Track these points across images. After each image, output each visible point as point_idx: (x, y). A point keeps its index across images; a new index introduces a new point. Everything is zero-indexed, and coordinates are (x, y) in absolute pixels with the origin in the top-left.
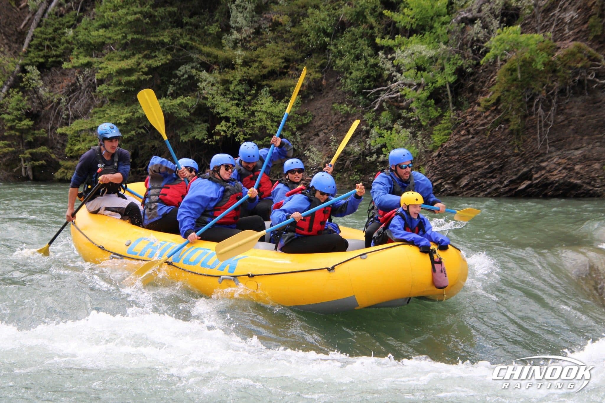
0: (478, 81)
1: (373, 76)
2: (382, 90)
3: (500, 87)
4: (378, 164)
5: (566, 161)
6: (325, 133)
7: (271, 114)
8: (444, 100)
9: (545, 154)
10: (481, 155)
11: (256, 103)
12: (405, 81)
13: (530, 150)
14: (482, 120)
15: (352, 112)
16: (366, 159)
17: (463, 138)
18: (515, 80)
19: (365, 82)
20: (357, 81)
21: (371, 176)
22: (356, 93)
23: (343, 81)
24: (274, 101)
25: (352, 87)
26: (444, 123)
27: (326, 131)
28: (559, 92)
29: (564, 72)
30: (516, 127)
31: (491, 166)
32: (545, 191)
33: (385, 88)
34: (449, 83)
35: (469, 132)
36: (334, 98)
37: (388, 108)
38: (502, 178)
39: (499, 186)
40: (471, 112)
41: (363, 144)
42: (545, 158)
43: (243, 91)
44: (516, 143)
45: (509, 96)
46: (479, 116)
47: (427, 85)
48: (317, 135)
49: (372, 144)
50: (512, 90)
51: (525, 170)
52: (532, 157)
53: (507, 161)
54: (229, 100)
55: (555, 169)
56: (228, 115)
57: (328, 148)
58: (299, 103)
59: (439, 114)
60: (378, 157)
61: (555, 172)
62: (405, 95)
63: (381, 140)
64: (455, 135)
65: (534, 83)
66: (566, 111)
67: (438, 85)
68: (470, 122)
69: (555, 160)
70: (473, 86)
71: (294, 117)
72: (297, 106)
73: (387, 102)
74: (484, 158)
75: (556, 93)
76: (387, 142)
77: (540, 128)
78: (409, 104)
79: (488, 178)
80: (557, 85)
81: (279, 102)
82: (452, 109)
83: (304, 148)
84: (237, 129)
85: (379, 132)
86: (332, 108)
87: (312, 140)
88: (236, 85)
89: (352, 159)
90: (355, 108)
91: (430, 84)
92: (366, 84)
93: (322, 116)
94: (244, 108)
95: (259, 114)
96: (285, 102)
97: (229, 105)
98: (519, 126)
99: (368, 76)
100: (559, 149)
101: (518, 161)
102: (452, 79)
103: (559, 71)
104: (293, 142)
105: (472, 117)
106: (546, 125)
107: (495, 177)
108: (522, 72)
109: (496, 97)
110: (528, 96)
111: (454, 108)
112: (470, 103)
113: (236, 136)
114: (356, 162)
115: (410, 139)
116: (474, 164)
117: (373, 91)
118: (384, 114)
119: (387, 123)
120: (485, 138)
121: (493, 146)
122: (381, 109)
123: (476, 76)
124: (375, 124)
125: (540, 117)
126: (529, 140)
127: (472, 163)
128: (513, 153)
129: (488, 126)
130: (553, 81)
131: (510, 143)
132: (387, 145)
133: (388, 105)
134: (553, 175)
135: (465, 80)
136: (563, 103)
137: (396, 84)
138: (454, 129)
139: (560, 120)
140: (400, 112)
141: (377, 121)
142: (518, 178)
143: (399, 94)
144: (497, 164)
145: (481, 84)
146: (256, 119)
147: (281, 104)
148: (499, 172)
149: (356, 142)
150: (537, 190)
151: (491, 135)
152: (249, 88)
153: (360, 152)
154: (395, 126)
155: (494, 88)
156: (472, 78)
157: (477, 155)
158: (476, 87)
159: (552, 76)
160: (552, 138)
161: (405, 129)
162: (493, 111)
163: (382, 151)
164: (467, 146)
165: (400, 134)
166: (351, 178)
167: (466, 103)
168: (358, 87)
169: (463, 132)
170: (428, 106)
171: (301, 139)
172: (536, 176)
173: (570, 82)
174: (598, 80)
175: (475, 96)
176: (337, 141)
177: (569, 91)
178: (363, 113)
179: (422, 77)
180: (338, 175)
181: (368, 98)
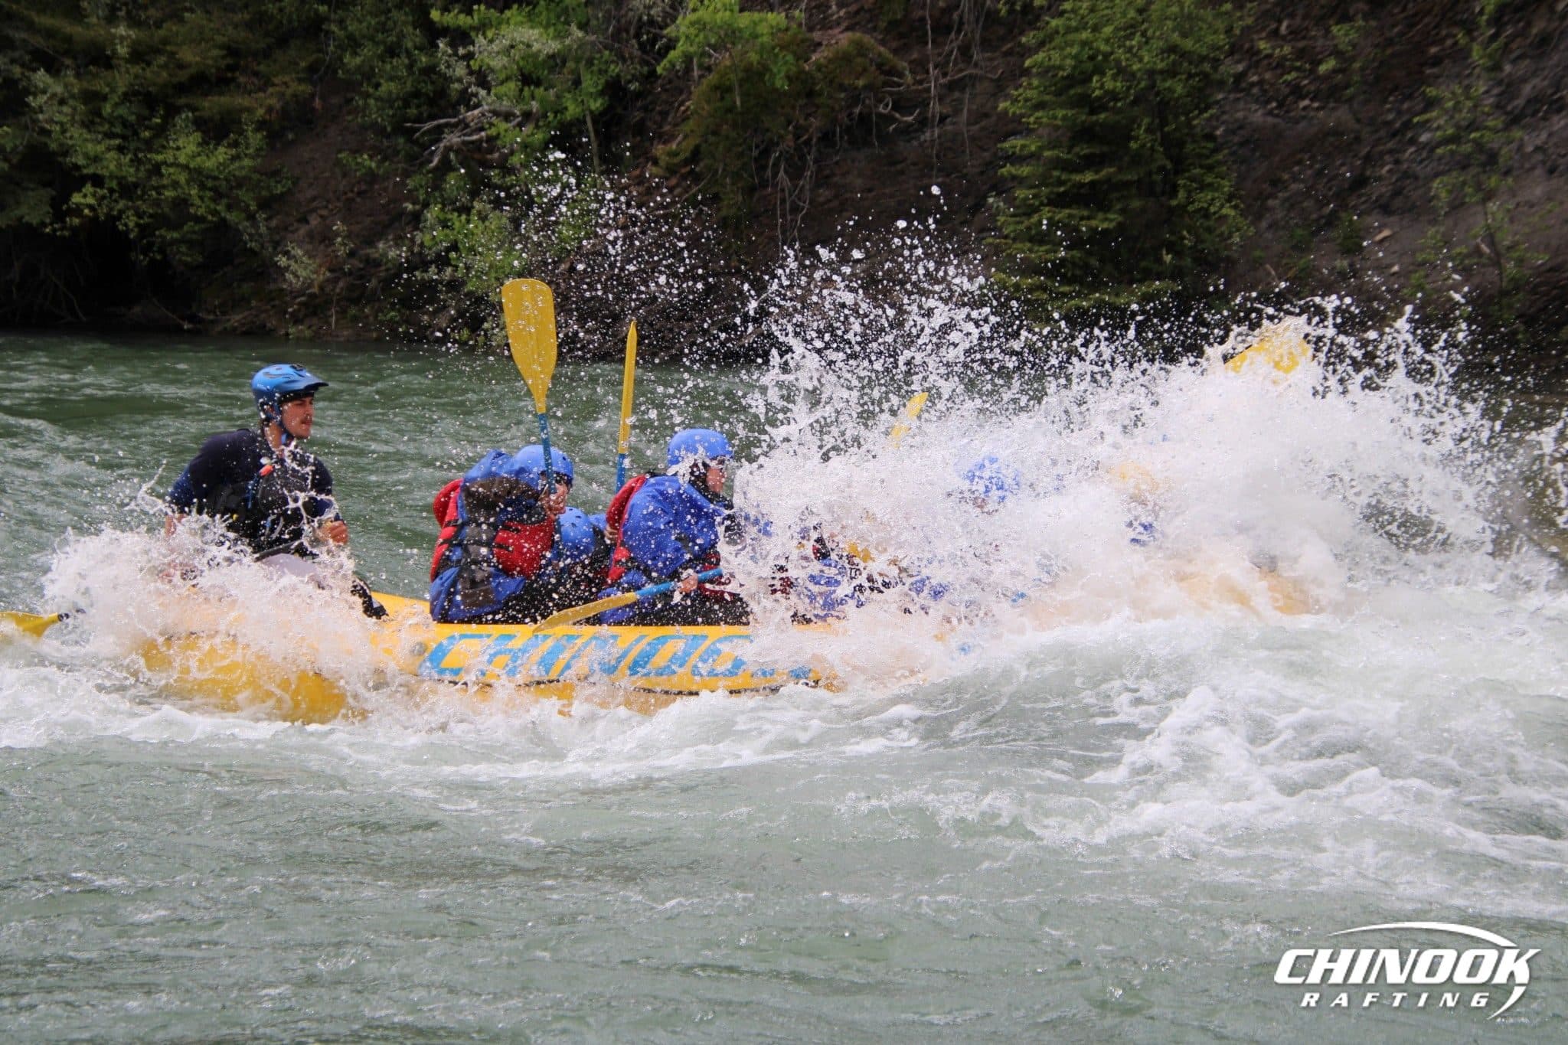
0: (653, 110)
1: (427, 95)
2: (447, 125)
3: (699, 126)
4: (440, 286)
6: (322, 216)
7: (199, 171)
8: (580, 151)
11: (164, 147)
12: (497, 106)
13: (763, 262)
14: (662, 195)
15: (381, 172)
16: (415, 276)
18: (730, 110)
19: (409, 107)
20: (389, 101)
21: (424, 313)
22: (389, 129)
23: (361, 103)
24: (204, 143)
25: (381, 116)
26: (583, 200)
27: (324, 212)
28: (819, 139)
29: (830, 97)
30: (733, 211)
33: (453, 120)
34: (591, 112)
35: (634, 221)
36: (340, 139)
37: (461, 164)
40: (637, 177)
41: (407, 242)
43: (133, 118)
44: (734, 247)
45: (718, 144)
46: (656, 186)
47: (545, 116)
48: (304, 220)
49: (427, 244)
50: (723, 132)
54: (100, 136)
56: (99, 172)
57: (330, 250)
58: (261, 149)
60: (441, 272)
62: (498, 136)
63: (447, 235)
65: (770, 118)
66: (836, 179)
67: (569, 114)
68: (637, 200)
70: (642, 121)
71: (250, 179)
72: (258, 156)
73: (457, 152)
75: (814, 140)
76: (460, 238)
77: (784, 215)
78: (505, 158)
80: (815, 122)
81: (218, 144)
82: (598, 169)
83: (275, 248)
84: (121, 204)
85: (442, 216)
86: (338, 163)
87: (293, 232)
88: (116, 105)
89: (382, 274)
90: (387, 164)
91: (550, 115)
92: (412, 112)
93: (316, 178)
94: (136, 155)
95: (171, 170)
96: (230, 146)
97: (101, 148)
98: (739, 209)
99: (416, 94)
102: (596, 105)
103: (820, 94)
104: (250, 235)
105: (641, 189)
108: (745, 95)
109: (691, 147)
110: (757, 147)
111: (604, 167)
113: (119, 218)
114: (390, 282)
115: (510, 233)
117: (427, 126)
118: (451, 177)
119: (458, 198)
123: (650, 98)
124: (432, 200)
125: (783, 190)
126: (760, 240)
129: (676, 209)
130: (810, 115)
131: (723, 246)
132: (460, 246)
133: (460, 157)
135: (625, 109)
136: (828, 162)
137: (476, 112)
139: (821, 199)
140: (487, 173)
141: (437, 194)
143: (483, 134)
145: (658, 118)
146: (165, 182)
147: (221, 149)
149: (390, 237)
152: (146, 112)
153: (400, 260)
154: (476, 204)
155: (687, 127)
156: (639, 104)
158: (649, 124)
159: (806, 105)
160: (806, 237)
161: (498, 212)
162: (684, 177)
163: (449, 259)
165: (487, 223)
166: (381, 317)
168: (393, 116)
171: (268, 228)
173: (843, 117)
174: (897, 115)
175: (647, 144)
176: (349, 236)
177: (841, 137)
178: (406, 174)
179: (533, 98)
180: (353, 311)
181: (416, 142)
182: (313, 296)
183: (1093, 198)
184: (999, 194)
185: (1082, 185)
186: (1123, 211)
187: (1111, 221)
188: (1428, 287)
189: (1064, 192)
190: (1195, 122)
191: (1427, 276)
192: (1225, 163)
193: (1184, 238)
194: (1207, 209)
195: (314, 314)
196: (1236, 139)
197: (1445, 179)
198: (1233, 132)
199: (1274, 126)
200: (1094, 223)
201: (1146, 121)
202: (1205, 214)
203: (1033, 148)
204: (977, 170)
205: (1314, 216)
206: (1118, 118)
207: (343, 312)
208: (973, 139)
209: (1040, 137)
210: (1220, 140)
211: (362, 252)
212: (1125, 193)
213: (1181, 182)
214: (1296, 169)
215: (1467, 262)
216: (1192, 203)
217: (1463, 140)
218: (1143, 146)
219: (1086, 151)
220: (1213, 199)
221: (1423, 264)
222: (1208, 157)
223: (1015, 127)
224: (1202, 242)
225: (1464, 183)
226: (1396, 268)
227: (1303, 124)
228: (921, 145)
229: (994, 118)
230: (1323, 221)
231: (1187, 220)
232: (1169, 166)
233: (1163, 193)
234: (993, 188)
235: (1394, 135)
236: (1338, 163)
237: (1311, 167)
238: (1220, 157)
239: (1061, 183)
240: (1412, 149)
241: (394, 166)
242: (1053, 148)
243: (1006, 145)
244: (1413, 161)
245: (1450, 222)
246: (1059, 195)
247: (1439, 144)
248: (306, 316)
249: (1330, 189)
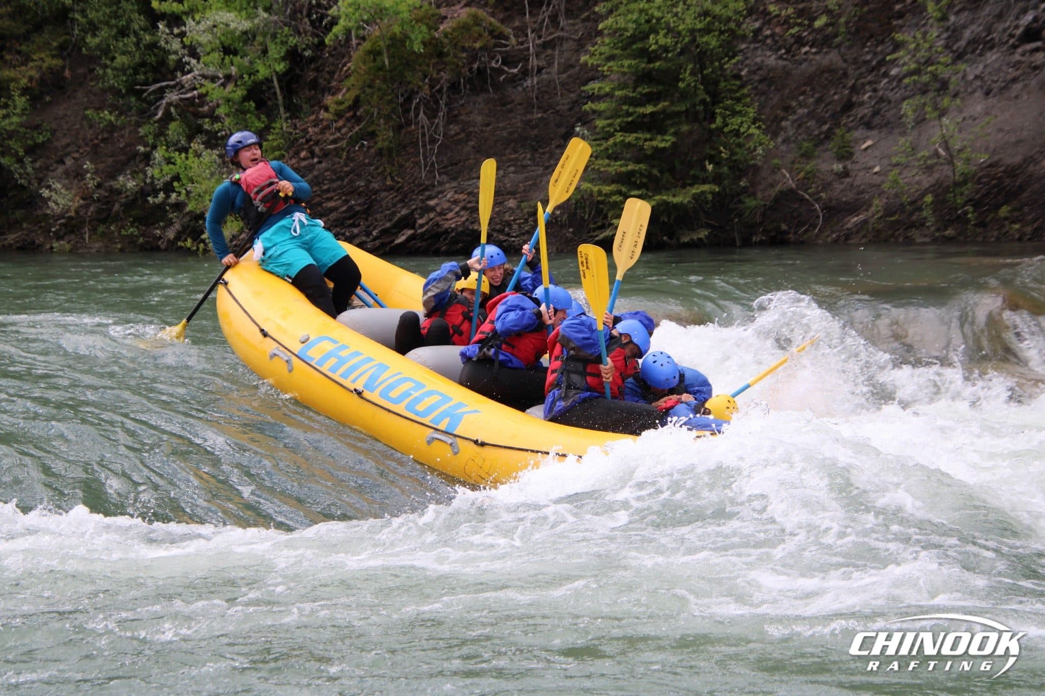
0: (323, 70)
1: (150, 64)
2: (167, 87)
3: (358, 81)
4: (167, 208)
5: (466, 196)
6: (74, 158)
8: (270, 103)
9: (434, 186)
10: (334, 190)
12: (205, 72)
13: (411, 181)
14: (333, 134)
15: (119, 123)
16: (148, 201)
17: (304, 164)
18: (381, 68)
19: (138, 74)
20: (123, 70)
21: (157, 228)
22: (124, 91)
23: (101, 72)
25: (117, 82)
26: (273, 140)
27: (76, 155)
28: (448, 88)
29: (455, 57)
30: (386, 143)
31: (350, 208)
32: (436, 246)
33: (172, 83)
34: (277, 73)
35: (312, 154)
36: (86, 99)
37: (180, 115)
38: (368, 227)
39: (364, 238)
40: (313, 121)
41: (141, 176)
42: (433, 193)
44: (388, 170)
45: (373, 94)
46: (328, 127)
47: (242, 77)
48: (61, 162)
49: (156, 176)
50: (376, 85)
51: (404, 212)
52: (413, 191)
53: (376, 199)
55: (451, 210)
57: (82, 183)
58: (26, 109)
59: (263, 126)
60: (168, 197)
61: (450, 215)
62: (206, 94)
63: (171, 169)
64: (291, 159)
65: (410, 74)
66: (462, 117)
67: (260, 76)
68: (314, 138)
69: (449, 196)
70: (315, 80)
71: (18, 132)
72: (23, 114)
73: (176, 107)
74: (339, 194)
75: (445, 89)
76: (181, 171)
77: (424, 146)
78: (213, 110)
79: (346, 227)
80: (445, 76)
82: (284, 116)
83: (39, 184)
85: (167, 155)
86: (85, 117)
87: (53, 171)
89: (123, 200)
90: (123, 117)
91: (246, 77)
92: (141, 77)
93: (69, 130)
98: (391, 142)
99: (143, 64)
100: (455, 179)
101: (393, 198)
102: (281, 67)
103: (448, 55)
104: (20, 174)
105: (317, 130)
106: (433, 141)
107: (359, 225)
108: (392, 57)
109: (353, 98)
110: (402, 95)
111: (288, 115)
112: (312, 106)
114: (129, 206)
115: (219, 166)
116: (324, 205)
117: (152, 88)
118: (173, 126)
119: (179, 141)
120: (339, 163)
121: (352, 175)
122: (168, 118)
123: (320, 62)
124: (158, 143)
125: (423, 127)
126: (407, 165)
127: (320, 204)
128: (384, 185)
129: (343, 143)
130: (439, 71)
131: (380, 170)
132: (181, 176)
133: (179, 110)
134: (447, 220)
135: (302, 70)
136: (456, 105)
137: (189, 76)
138: (289, 148)
139: (453, 133)
140: (200, 121)
141: (162, 139)
142: (395, 226)
143: (195, 92)
144: (359, 205)
145: (327, 76)
148: (363, 216)
149: (128, 172)
150: (424, 243)
151: (348, 157)
153: (136, 189)
154: (192, 145)
155: (348, 83)
156: (313, 66)
157: (328, 191)
158: (321, 80)
159: (437, 63)
160: (442, 161)
161: (209, 151)
162: (348, 120)
163: (173, 187)
164: (310, 176)
165: (201, 159)
166: (123, 232)
167: (305, 106)
168: (126, 81)
169: (303, 154)
170: (244, 112)
171: (34, 169)
172: (420, 222)
173: (465, 71)
174: (506, 69)
175: (320, 96)
176: (96, 172)
177: (465, 87)
178: (139, 125)
179: (232, 64)
180: (101, 228)
181: (144, 100)
182: (71, 218)
183: (654, 125)
184: (583, 124)
185: (644, 115)
186: (675, 134)
187: (667, 141)
188: (901, 181)
189: (632, 122)
190: (726, 66)
191: (900, 174)
192: (749, 95)
193: (721, 152)
194: (738, 130)
195: (72, 232)
196: (757, 78)
197: (911, 101)
198: (754, 73)
199: (784, 67)
200: (654, 143)
201: (690, 66)
202: (737, 133)
203: (607, 89)
204: (567, 107)
205: (816, 132)
206: (669, 64)
207: (94, 230)
208: (563, 84)
209: (613, 81)
210: (745, 79)
211: (107, 184)
212: (677, 120)
213: (718, 111)
214: (801, 98)
215: (929, 162)
216: (727, 125)
217: (923, 73)
218: (689, 85)
219: (647, 90)
220: (742, 123)
221: (897, 165)
222: (736, 92)
223: (594, 74)
224: (736, 154)
225: (925, 104)
226: (877, 169)
227: (804, 65)
228: (524, 90)
229: (577, 68)
230: (822, 136)
231: (723, 138)
232: (708, 100)
233: (705, 119)
234: (579, 120)
235: (873, 69)
236: (832, 92)
237: (812, 96)
238: (745, 91)
239: (629, 114)
240: (885, 81)
241: (128, 119)
242: (622, 89)
243: (586, 88)
244: (887, 89)
245: (915, 133)
246: (628, 123)
247: (905, 76)
248: (65, 234)
249: (827, 112)
